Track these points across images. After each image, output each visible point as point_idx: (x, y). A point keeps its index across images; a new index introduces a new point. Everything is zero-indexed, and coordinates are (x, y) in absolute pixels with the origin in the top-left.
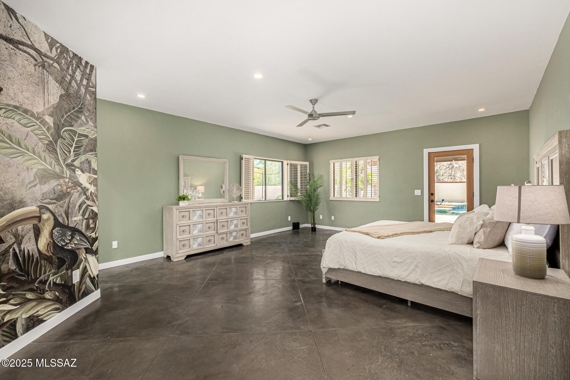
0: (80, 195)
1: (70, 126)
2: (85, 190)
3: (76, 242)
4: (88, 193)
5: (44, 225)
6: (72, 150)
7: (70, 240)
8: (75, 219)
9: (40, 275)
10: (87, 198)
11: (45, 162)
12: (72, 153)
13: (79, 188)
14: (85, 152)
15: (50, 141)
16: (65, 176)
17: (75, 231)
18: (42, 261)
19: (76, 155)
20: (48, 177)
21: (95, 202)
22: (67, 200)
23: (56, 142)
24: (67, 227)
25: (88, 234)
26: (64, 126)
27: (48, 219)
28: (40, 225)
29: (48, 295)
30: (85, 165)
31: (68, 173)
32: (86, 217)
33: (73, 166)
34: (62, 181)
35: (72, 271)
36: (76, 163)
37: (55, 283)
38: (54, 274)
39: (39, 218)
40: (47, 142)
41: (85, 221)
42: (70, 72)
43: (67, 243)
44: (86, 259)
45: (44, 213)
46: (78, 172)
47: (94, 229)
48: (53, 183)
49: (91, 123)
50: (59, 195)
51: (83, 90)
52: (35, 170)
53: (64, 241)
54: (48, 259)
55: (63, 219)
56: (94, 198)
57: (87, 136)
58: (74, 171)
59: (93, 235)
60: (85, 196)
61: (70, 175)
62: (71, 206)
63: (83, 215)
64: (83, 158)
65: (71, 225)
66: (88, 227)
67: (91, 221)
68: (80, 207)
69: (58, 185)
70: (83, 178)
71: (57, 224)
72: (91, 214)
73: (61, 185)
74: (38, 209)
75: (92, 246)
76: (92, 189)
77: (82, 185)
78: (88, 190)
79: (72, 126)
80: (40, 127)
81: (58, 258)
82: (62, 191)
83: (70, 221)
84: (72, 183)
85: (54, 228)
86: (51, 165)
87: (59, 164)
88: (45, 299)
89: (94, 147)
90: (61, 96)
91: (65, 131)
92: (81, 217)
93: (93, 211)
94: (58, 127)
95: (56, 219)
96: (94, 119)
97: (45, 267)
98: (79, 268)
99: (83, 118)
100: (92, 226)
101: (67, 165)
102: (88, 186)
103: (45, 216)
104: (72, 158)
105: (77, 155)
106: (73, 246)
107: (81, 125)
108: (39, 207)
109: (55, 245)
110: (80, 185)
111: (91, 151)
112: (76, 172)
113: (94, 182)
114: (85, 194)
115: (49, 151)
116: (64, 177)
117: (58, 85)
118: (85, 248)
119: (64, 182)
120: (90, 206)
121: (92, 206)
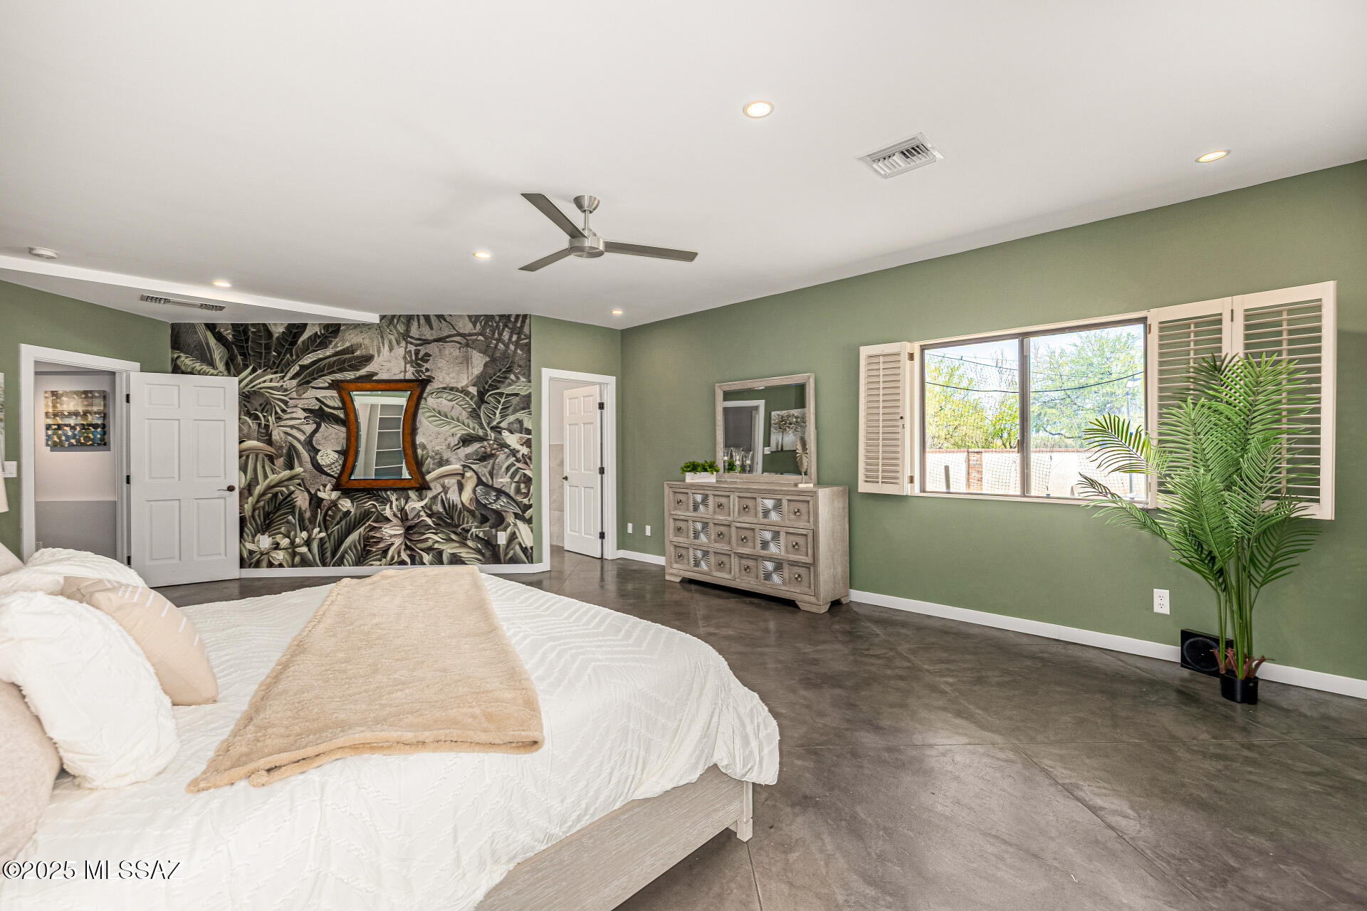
0: (508, 457)
1: (495, 389)
2: (514, 452)
3: (502, 504)
4: (519, 455)
5: (467, 482)
6: (498, 412)
7: (495, 501)
8: (501, 480)
9: (463, 524)
10: (518, 460)
11: (469, 427)
12: (498, 415)
13: (506, 450)
14: (515, 411)
15: (474, 409)
16: (489, 438)
17: (500, 492)
18: (465, 513)
19: (502, 417)
20: (471, 441)
21: (527, 464)
22: (491, 461)
23: (479, 408)
24: (491, 487)
25: (519, 498)
26: (488, 391)
27: (471, 477)
28: (463, 481)
29: (470, 543)
30: (515, 426)
31: (492, 435)
32: (516, 479)
33: (500, 428)
34: (485, 443)
35: (497, 531)
36: (503, 425)
37: (476, 535)
38: (477, 527)
39: (463, 475)
40: (470, 410)
41: (514, 485)
42: (496, 336)
43: (491, 503)
44: (515, 525)
45: (467, 472)
46: (505, 434)
47: (526, 495)
48: (476, 446)
49: (523, 379)
50: (482, 456)
51: (512, 347)
52: (459, 435)
53: (488, 501)
54: (472, 513)
55: (487, 478)
56: (528, 460)
57: (517, 395)
58: (500, 433)
59: (526, 501)
60: (514, 458)
61: (495, 438)
62: (496, 467)
63: (512, 477)
64: (511, 418)
65: (495, 486)
66: (518, 491)
67: (522, 486)
68: (508, 469)
69: (482, 447)
70: (512, 440)
71: (480, 482)
72: (522, 478)
73: (484, 447)
74: (461, 468)
75: (524, 512)
76: (524, 450)
77: (510, 446)
78: (518, 451)
79: (498, 389)
80: (464, 398)
81: (481, 514)
82: (485, 453)
83: (494, 481)
84: (497, 445)
85: (477, 486)
86: (474, 429)
87: (483, 428)
88: (467, 545)
89: (527, 404)
90: (486, 365)
91: (490, 395)
92: (509, 480)
93: (525, 475)
94: (481, 395)
95: (479, 478)
96: (527, 373)
97: (468, 518)
98: (505, 531)
99: (512, 377)
100: (524, 491)
101: (492, 428)
102: (518, 447)
103: (468, 474)
104: (498, 420)
105: (504, 417)
106: (499, 507)
107: (510, 385)
108: (463, 466)
109: (478, 501)
110: (507, 446)
111: (523, 409)
112: (503, 434)
113: (528, 443)
114: (514, 456)
115: (472, 417)
116: (487, 440)
117: (482, 355)
118: (515, 514)
119: (489, 444)
120: (521, 469)
121: (524, 469)
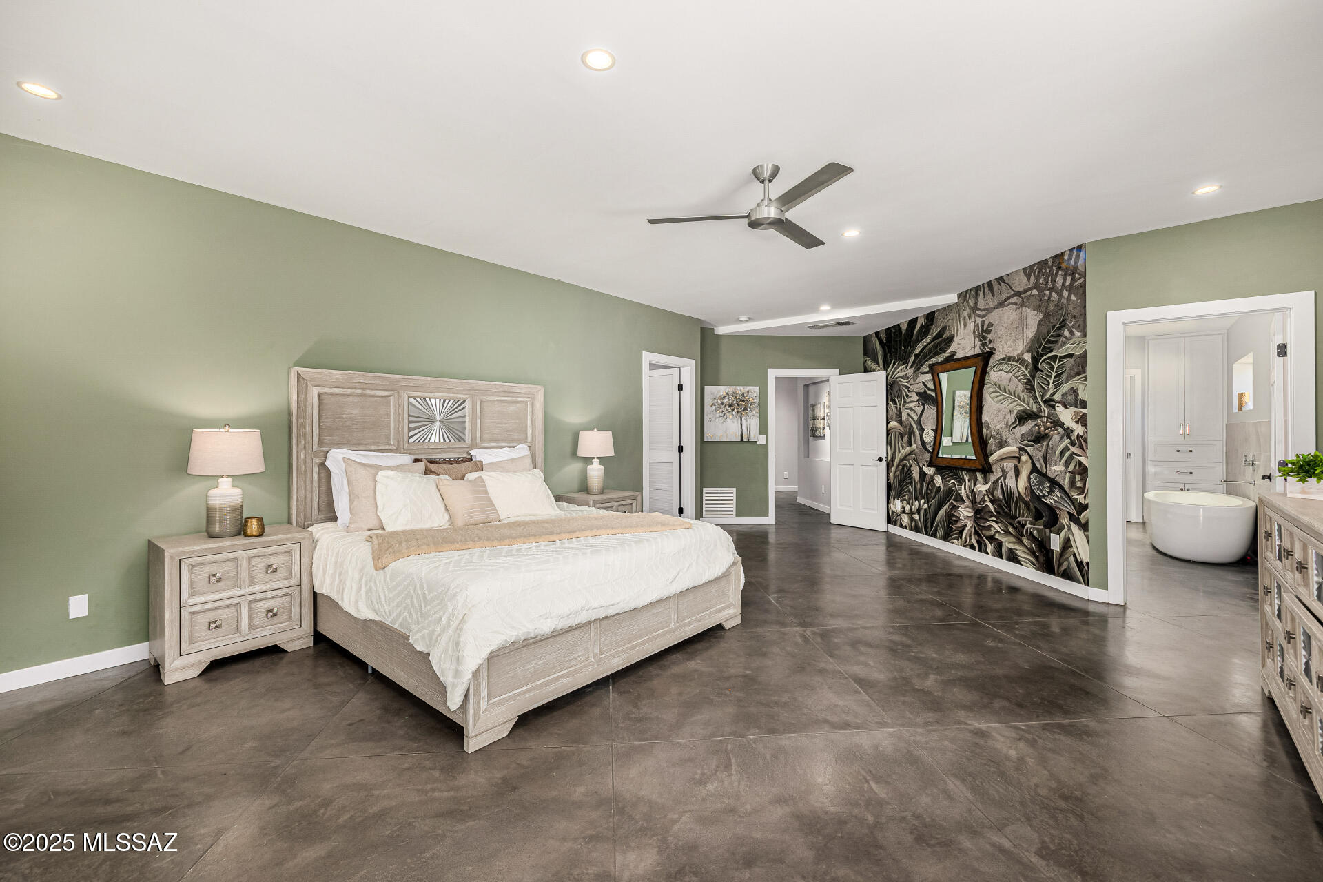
0: (1062, 438)
1: (1050, 352)
2: (1068, 432)
3: (1056, 499)
4: (1074, 437)
5: (1022, 467)
6: (1051, 381)
7: (1049, 493)
8: (1055, 468)
9: (1019, 517)
10: (1073, 443)
11: (1024, 402)
12: (1051, 384)
13: (1060, 429)
14: (1069, 378)
15: (1029, 379)
16: (1043, 414)
17: (1054, 484)
18: (1021, 503)
19: (1056, 387)
20: (1026, 418)
21: (1083, 450)
22: (1045, 443)
23: (1033, 378)
24: (1045, 476)
25: (1074, 494)
26: (1042, 355)
27: (1026, 462)
28: (1019, 466)
29: (1025, 541)
30: (1069, 397)
31: (1046, 410)
32: (1070, 469)
33: (1053, 401)
34: (1039, 421)
35: (1051, 532)
36: (1057, 397)
37: (1031, 533)
38: (1031, 524)
39: (1019, 459)
40: (1025, 381)
41: (1068, 475)
42: (1050, 284)
43: (1044, 496)
44: (1070, 528)
45: (1022, 455)
46: (1059, 408)
47: (1082, 490)
48: (1030, 424)
49: (1078, 334)
50: (1036, 437)
51: (1066, 294)
52: (1016, 412)
53: (1042, 493)
54: (1026, 503)
55: (1041, 464)
56: (1083, 443)
57: (1071, 356)
58: (1053, 407)
59: (1081, 498)
60: (1068, 440)
61: (1049, 413)
62: (1050, 451)
63: (1067, 465)
64: (1065, 388)
65: (1049, 475)
66: (1073, 483)
67: (1078, 477)
68: (1062, 454)
69: (1036, 425)
70: (1066, 416)
71: (1034, 469)
72: (1077, 467)
73: (1038, 426)
74: (1018, 450)
75: (1079, 513)
76: (1079, 430)
77: (1064, 424)
78: (1073, 431)
79: (1051, 351)
80: (1020, 368)
81: (1036, 508)
82: (1039, 433)
83: (1048, 469)
84: (1051, 423)
85: (1031, 473)
86: (1028, 405)
87: (1037, 402)
88: (1022, 542)
89: (1082, 367)
90: (1039, 324)
91: (1042, 362)
92: (1063, 468)
93: (1080, 463)
94: (1035, 360)
95: (1033, 464)
96: (1081, 323)
97: (1023, 511)
98: (1059, 534)
99: (1066, 333)
100: (1079, 485)
101: (1046, 402)
102: (1073, 425)
103: (1024, 458)
104: (1051, 392)
105: (1057, 386)
106: (1053, 502)
107: (1064, 344)
108: (1019, 448)
109: (1032, 492)
110: (1061, 424)
111: (1078, 374)
112: (1057, 408)
113: (1083, 420)
114: (1069, 437)
115: (1027, 389)
116: (1041, 417)
117: (1036, 312)
118: (1069, 513)
119: (1042, 421)
120: (1076, 454)
121: (1080, 456)
